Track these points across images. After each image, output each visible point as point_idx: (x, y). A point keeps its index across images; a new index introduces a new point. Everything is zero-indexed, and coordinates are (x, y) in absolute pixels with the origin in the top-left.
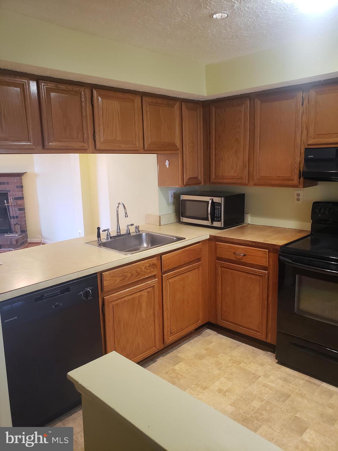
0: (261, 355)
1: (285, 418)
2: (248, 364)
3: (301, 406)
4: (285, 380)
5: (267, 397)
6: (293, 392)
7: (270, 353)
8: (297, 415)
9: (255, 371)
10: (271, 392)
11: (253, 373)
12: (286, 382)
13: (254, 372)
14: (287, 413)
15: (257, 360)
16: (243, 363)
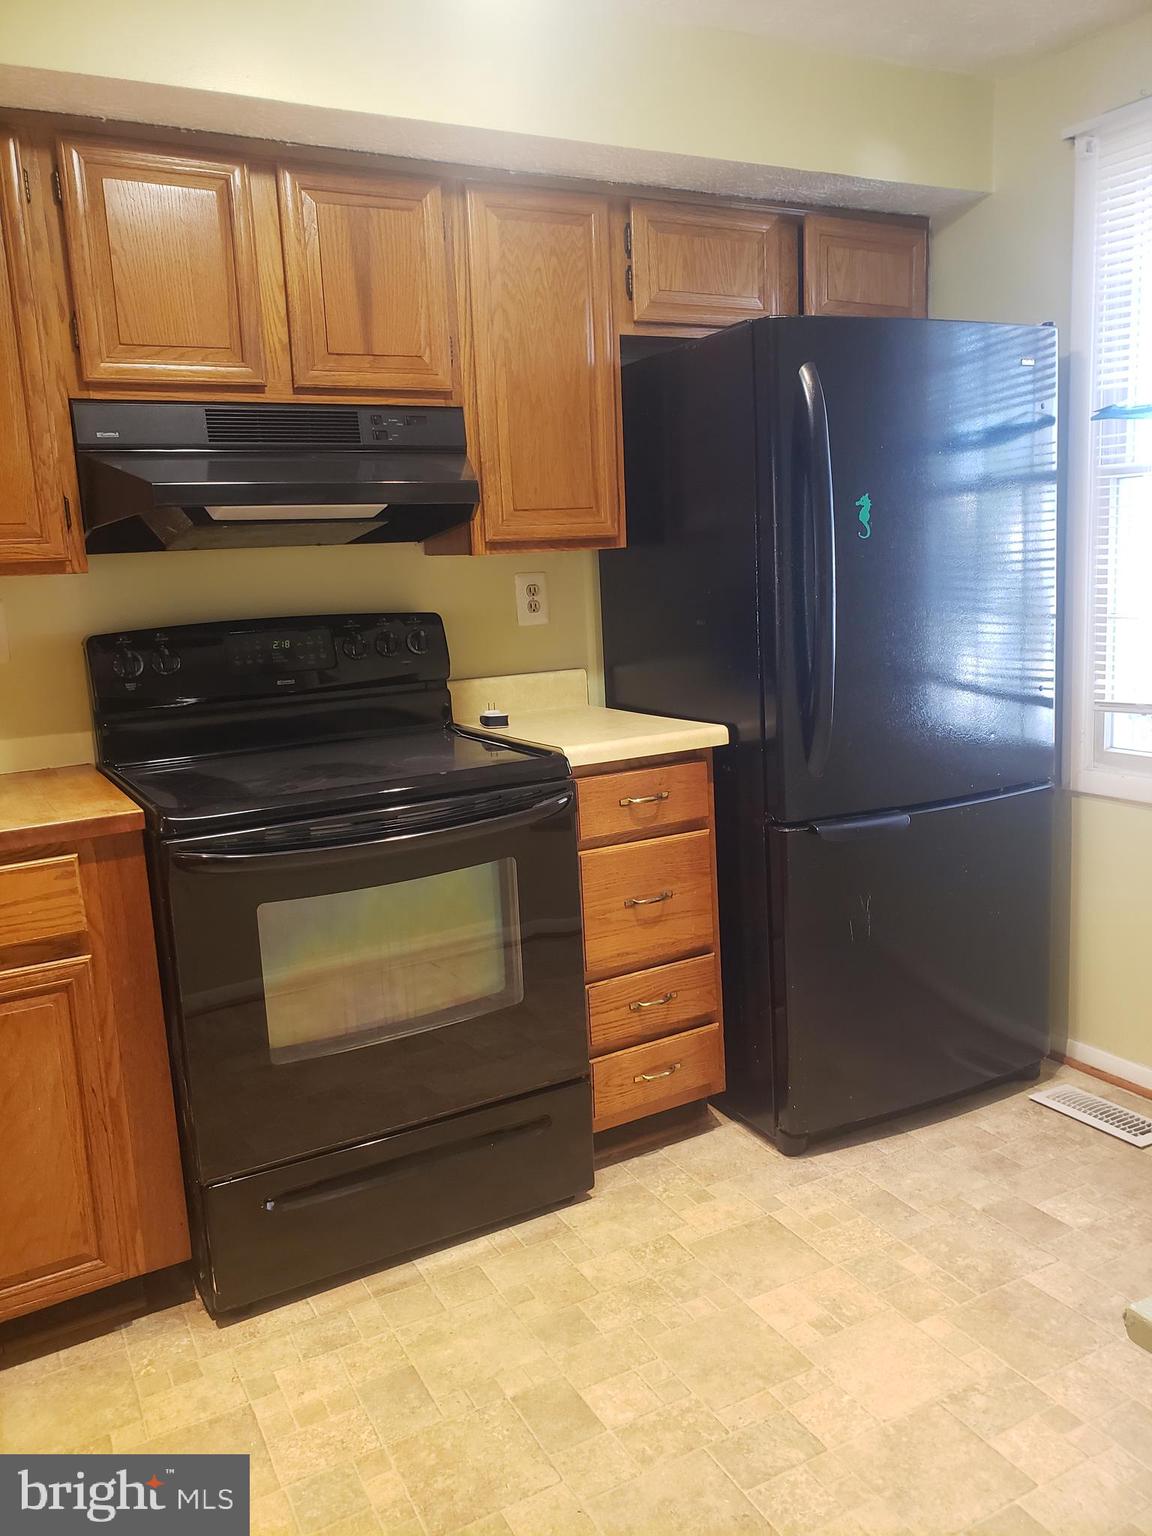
0: (128, 1350)
1: (505, 1432)
2: (137, 1415)
3: (476, 1363)
4: (329, 1345)
5: (374, 1437)
6: (402, 1352)
7: (143, 1319)
8: (509, 1393)
9: (204, 1410)
10: (355, 1413)
11: (211, 1423)
12: (341, 1349)
13: (204, 1416)
14: (486, 1417)
15: (148, 1374)
16: (114, 1427)
